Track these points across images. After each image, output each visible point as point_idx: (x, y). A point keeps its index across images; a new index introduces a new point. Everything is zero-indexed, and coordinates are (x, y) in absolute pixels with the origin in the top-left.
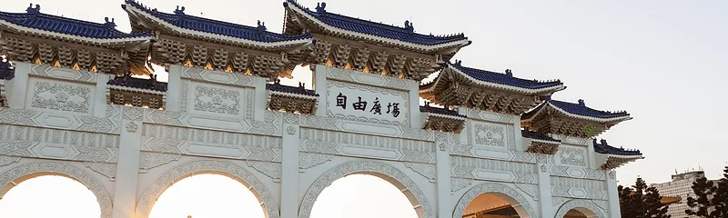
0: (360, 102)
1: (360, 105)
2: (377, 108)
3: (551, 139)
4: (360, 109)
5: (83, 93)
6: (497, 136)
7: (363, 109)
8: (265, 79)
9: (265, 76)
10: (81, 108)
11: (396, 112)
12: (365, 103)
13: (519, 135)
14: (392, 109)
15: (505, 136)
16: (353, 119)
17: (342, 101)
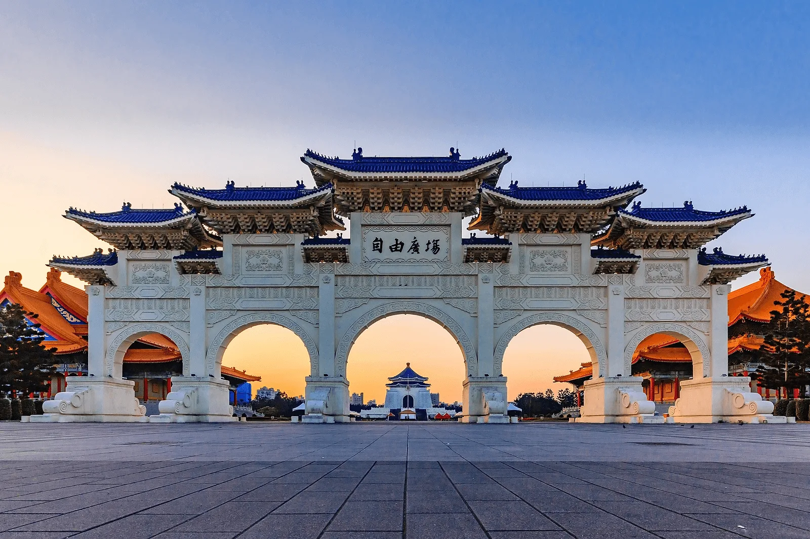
0: (397, 244)
1: (397, 247)
2: (415, 248)
3: (633, 256)
4: (396, 250)
5: (164, 268)
6: (559, 261)
7: (400, 251)
8: (302, 235)
9: (303, 232)
10: (165, 281)
11: (436, 249)
12: (402, 244)
13: (586, 256)
14: (431, 246)
15: (569, 260)
16: (390, 262)
17: (378, 245)
